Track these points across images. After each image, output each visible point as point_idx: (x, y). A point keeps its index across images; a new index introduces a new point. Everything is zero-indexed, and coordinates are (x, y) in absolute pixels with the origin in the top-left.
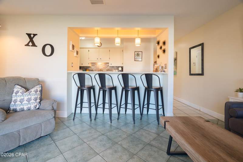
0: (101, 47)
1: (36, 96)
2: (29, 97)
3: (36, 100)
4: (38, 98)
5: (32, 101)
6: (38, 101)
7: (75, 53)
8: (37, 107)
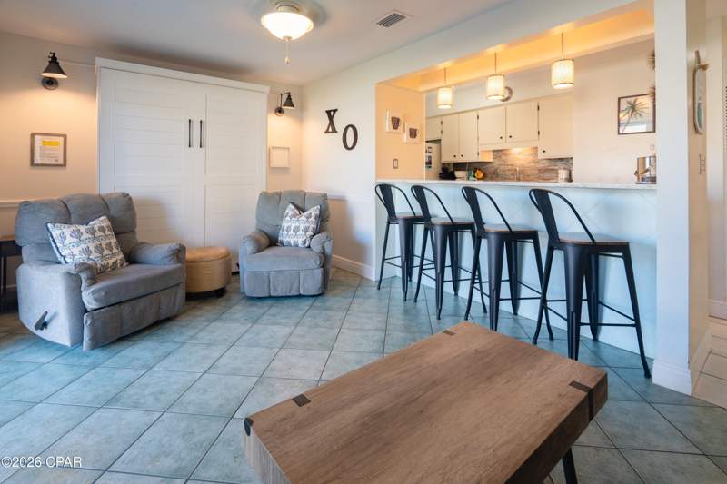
0: (510, 101)
1: (307, 225)
2: (297, 224)
3: (306, 230)
4: (311, 229)
5: (301, 232)
6: (310, 233)
7: (406, 137)
8: (307, 245)
